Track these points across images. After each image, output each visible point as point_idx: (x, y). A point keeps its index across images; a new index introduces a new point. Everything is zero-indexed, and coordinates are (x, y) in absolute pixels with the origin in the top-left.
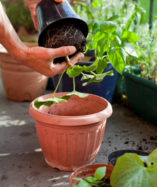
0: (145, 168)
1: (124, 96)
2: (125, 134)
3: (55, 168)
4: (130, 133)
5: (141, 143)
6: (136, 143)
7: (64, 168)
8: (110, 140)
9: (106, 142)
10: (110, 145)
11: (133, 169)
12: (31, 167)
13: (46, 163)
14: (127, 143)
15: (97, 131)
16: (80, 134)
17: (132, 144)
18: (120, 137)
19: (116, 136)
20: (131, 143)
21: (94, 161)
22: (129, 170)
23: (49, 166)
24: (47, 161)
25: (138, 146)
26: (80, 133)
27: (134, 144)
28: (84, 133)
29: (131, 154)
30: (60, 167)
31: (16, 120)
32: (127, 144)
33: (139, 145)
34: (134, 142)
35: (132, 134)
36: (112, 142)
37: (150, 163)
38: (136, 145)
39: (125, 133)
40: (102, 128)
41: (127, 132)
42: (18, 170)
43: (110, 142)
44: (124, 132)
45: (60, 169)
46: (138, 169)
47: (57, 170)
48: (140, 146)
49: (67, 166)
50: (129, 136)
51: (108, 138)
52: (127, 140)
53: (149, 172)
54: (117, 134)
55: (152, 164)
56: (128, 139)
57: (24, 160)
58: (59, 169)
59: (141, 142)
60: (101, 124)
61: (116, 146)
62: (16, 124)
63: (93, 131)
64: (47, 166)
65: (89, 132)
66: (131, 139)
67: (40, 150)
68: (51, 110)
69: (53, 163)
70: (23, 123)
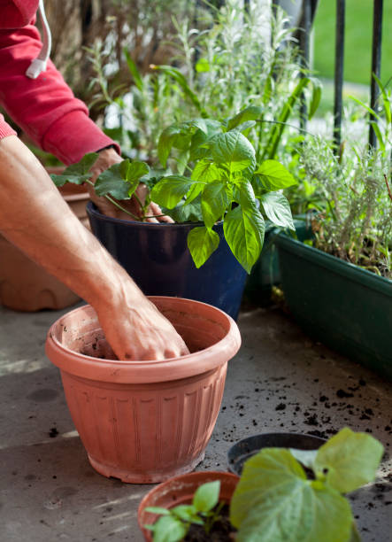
0: (308, 483)
1: (278, 291)
2: (278, 385)
3: (111, 478)
4: (290, 383)
5: (315, 407)
6: (303, 408)
7: (133, 477)
8: (242, 401)
9: (232, 407)
10: (241, 415)
11: (280, 486)
12: (55, 477)
13: (90, 465)
14: (281, 407)
15: (206, 391)
16: (166, 399)
17: (294, 411)
18: (265, 394)
19: (257, 390)
20: (291, 406)
21: (203, 456)
22: (272, 490)
23: (97, 473)
24: (93, 462)
25: (306, 414)
26: (167, 397)
27: (297, 409)
28: (174, 398)
29: (276, 451)
30: (122, 475)
31: (19, 359)
32: (281, 412)
33: (309, 412)
34: (298, 404)
35: (294, 384)
36: (245, 406)
37: (322, 468)
38: (304, 411)
39: (278, 382)
40: (218, 381)
41: (283, 379)
42: (26, 485)
43: (242, 407)
44: (276, 380)
45: (123, 480)
46: (292, 486)
47: (117, 482)
48: (311, 413)
49: (138, 471)
50: (286, 389)
51: (237, 398)
52: (283, 401)
53: (317, 491)
54: (260, 387)
55: (325, 471)
56: (285, 398)
57: (39, 461)
58: (119, 480)
59: (315, 404)
60: (216, 374)
61: (254, 418)
62: (18, 370)
63: (195, 392)
64: (92, 473)
65: (188, 395)
66: (292, 396)
67: (75, 434)
68: (99, 340)
69: (107, 465)
70: (36, 366)
